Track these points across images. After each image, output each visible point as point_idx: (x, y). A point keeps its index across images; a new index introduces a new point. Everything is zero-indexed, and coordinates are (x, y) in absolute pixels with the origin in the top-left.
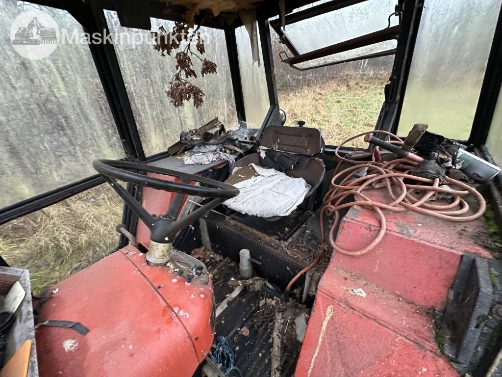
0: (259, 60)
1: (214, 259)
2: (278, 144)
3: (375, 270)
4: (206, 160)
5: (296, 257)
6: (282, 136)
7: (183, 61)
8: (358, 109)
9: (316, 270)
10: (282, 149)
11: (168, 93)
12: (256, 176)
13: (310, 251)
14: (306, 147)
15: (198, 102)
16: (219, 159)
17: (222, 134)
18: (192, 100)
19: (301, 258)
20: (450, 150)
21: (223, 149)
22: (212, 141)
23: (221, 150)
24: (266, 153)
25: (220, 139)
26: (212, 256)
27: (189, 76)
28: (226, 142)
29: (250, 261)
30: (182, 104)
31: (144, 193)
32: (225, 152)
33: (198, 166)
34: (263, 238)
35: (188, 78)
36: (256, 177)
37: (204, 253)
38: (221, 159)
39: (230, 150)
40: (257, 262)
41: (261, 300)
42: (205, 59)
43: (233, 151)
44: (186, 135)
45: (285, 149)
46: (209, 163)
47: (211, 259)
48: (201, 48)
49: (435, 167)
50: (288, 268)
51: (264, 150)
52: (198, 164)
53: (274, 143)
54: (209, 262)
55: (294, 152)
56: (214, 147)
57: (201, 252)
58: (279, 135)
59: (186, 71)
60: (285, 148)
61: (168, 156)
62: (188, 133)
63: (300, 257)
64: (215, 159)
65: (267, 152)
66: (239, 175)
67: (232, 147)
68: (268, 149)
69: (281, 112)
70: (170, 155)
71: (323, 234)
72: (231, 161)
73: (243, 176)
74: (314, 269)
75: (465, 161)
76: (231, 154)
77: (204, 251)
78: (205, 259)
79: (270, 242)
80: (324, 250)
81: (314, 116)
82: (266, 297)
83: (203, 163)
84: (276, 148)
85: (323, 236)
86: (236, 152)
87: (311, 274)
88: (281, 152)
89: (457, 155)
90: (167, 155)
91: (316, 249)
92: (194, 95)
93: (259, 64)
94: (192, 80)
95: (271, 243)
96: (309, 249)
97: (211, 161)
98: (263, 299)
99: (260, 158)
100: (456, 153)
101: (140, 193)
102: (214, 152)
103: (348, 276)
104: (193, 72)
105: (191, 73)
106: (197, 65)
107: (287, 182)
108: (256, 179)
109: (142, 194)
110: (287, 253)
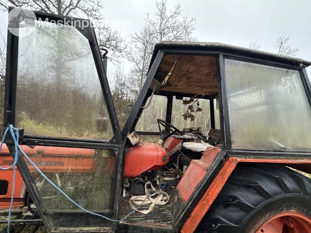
6: (216, 133)
7: (191, 107)
11: (183, 115)
15: (193, 119)
18: (190, 119)
22: (192, 132)
23: (194, 136)
25: (196, 132)
28: (198, 134)
30: (186, 119)
39: (198, 137)
42: (198, 107)
48: (198, 104)
53: (213, 135)
56: (192, 134)
60: (216, 137)
64: (190, 137)
68: (210, 137)
72: (195, 139)
73: (195, 142)
84: (213, 137)
92: (192, 117)
94: (193, 113)
105: (192, 111)
106: (195, 109)
108: (200, 144)
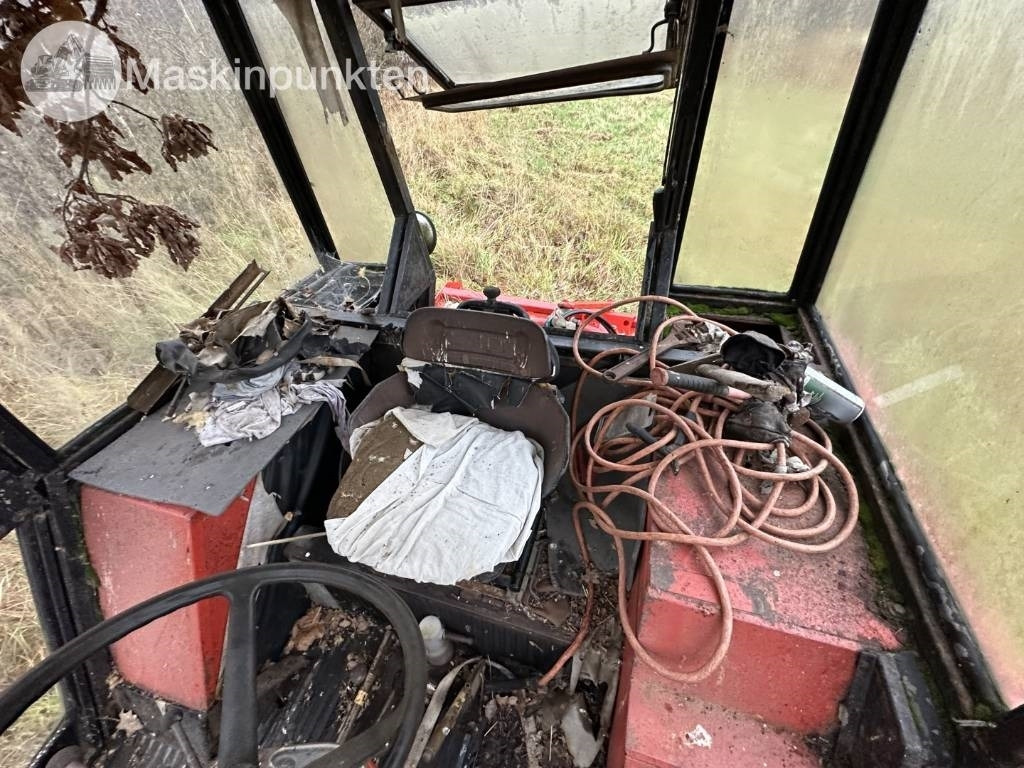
0: (341, 109)
1: (352, 630)
2: (447, 350)
3: (719, 683)
4: (263, 420)
5: (545, 621)
6: (453, 333)
8: (555, 129)
9: (593, 645)
10: (458, 361)
11: (65, 253)
12: (414, 449)
13: (569, 598)
14: (516, 358)
15: (184, 250)
16: (299, 406)
17: (288, 326)
18: (160, 249)
19: (557, 625)
20: (791, 372)
21: (304, 375)
22: (264, 358)
23: (298, 380)
24: (421, 376)
25: (285, 347)
26: (345, 624)
27: (122, 174)
28: (304, 346)
29: (445, 640)
31: (91, 552)
32: (311, 379)
33: (245, 448)
34: (466, 589)
35: (121, 179)
36: (418, 452)
37: (322, 622)
38: (304, 405)
39: (322, 368)
40: (463, 640)
41: (486, 703)
42: (164, 117)
43: (331, 370)
44: (176, 356)
45: (467, 362)
46: (274, 427)
47: (346, 632)
49: (775, 416)
50: (532, 643)
51: (414, 369)
52: (244, 440)
53: (437, 347)
54: (343, 643)
55: (490, 369)
56: (277, 376)
57: (315, 621)
58: (446, 331)
59: (105, 160)
60: (466, 359)
61: (137, 419)
62: (180, 348)
63: (553, 621)
64: (289, 411)
65: (424, 373)
66: (372, 458)
67: (322, 359)
68: (427, 365)
69: (421, 219)
70: (142, 414)
71: (583, 548)
72: (334, 400)
73: (382, 459)
74: (587, 643)
75: (816, 393)
76: (326, 377)
77: (323, 615)
78: (332, 638)
79: (482, 596)
80: (594, 585)
81: (472, 152)
82: (496, 694)
83: (259, 437)
84: (443, 358)
85: (584, 552)
86: (337, 368)
87: (583, 654)
88: (458, 370)
89: (803, 383)
90: (130, 416)
91: (579, 589)
92: (163, 234)
93: (345, 119)
95: (485, 600)
96: (567, 596)
97: (278, 419)
98: (490, 699)
99: (409, 387)
100: (801, 380)
101: (81, 557)
102: (281, 387)
103: (671, 699)
104: (133, 156)
105: (126, 162)
107: (492, 457)
108: (419, 459)
109: (88, 557)
110: (523, 614)
